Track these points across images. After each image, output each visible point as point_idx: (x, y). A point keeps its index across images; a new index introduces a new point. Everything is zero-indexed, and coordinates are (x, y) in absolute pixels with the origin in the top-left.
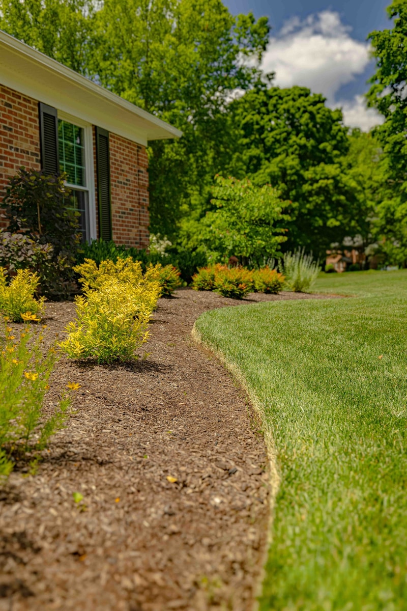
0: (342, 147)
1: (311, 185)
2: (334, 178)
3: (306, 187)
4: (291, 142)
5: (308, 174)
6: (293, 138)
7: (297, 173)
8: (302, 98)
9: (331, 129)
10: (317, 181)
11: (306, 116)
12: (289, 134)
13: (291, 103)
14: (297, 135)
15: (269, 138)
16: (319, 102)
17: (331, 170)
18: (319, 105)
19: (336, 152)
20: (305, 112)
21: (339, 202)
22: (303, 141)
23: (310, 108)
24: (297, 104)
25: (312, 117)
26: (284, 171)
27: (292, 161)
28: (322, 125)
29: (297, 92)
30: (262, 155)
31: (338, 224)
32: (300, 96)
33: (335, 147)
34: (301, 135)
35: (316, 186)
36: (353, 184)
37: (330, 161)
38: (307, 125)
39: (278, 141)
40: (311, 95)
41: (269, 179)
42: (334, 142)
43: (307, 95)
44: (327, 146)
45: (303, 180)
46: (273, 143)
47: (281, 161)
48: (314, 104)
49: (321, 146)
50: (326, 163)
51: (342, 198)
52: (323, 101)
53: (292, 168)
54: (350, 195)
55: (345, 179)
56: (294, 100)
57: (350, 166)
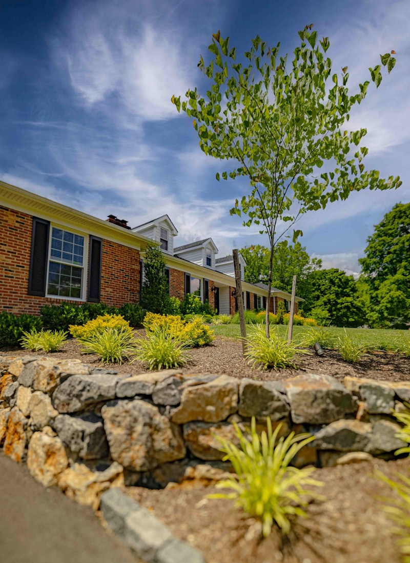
0: (354, 290)
1: (341, 305)
2: (350, 302)
3: (339, 306)
4: (331, 289)
5: (339, 301)
6: (333, 288)
7: (335, 301)
8: (335, 274)
9: (348, 284)
10: (343, 304)
11: (338, 279)
12: (331, 286)
13: (331, 275)
14: (334, 286)
15: (323, 288)
16: (343, 274)
17: (349, 299)
18: (343, 275)
19: (351, 292)
20: (337, 278)
21: (353, 312)
22: (337, 289)
23: (339, 277)
24: (334, 275)
25: (340, 280)
26: (329, 300)
27: (333, 297)
28: (345, 282)
29: (333, 271)
30: (320, 294)
31: (354, 320)
32: (335, 272)
33: (351, 290)
34: (336, 286)
35: (343, 305)
36: (359, 304)
37: (348, 296)
38: (338, 283)
39: (326, 289)
40: (340, 271)
41: (323, 303)
42: (350, 288)
43: (338, 272)
44: (347, 290)
45: (337, 303)
46: (324, 290)
47: (328, 297)
48: (340, 275)
49: (345, 290)
50: (347, 297)
51: (355, 310)
52: (345, 274)
53: (333, 299)
54: (358, 308)
55: (355, 302)
56: (332, 274)
57: (358, 297)
